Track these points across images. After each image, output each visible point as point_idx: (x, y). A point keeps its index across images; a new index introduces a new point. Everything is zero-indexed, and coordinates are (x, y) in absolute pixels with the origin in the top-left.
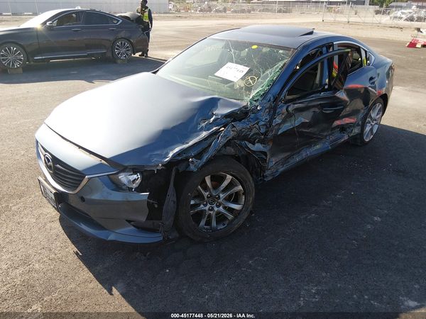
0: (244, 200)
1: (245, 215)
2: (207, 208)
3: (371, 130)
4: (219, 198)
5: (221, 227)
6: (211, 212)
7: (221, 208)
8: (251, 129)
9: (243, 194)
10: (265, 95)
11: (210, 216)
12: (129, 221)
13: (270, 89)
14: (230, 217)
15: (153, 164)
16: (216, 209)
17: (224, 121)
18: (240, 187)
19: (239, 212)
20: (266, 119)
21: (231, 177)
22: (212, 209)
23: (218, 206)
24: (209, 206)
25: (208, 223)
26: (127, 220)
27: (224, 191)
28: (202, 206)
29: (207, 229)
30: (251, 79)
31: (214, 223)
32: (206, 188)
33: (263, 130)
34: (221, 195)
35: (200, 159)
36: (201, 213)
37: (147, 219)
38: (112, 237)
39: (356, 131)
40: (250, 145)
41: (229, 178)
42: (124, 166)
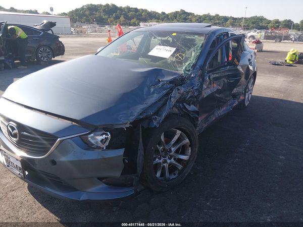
0: (190, 151)
1: (192, 164)
2: (161, 161)
3: (248, 97)
4: (171, 151)
5: (173, 177)
6: (165, 164)
7: (172, 160)
8: (188, 93)
9: (189, 146)
10: (194, 66)
11: (164, 168)
12: (101, 179)
13: (197, 62)
14: (180, 167)
15: (121, 123)
16: (169, 161)
17: (169, 86)
18: (187, 141)
19: (187, 162)
20: (198, 85)
21: (180, 132)
22: (165, 162)
23: (170, 159)
24: (162, 159)
25: (163, 174)
26: (98, 178)
27: (174, 145)
28: (157, 159)
29: (162, 180)
30: (180, 55)
31: (167, 174)
32: (160, 143)
33: (196, 94)
34: (172, 149)
35: (160, 116)
36: (157, 166)
37: (122, 174)
38: (84, 197)
39: (242, 98)
40: (187, 106)
41: (179, 132)
42: (95, 126)
